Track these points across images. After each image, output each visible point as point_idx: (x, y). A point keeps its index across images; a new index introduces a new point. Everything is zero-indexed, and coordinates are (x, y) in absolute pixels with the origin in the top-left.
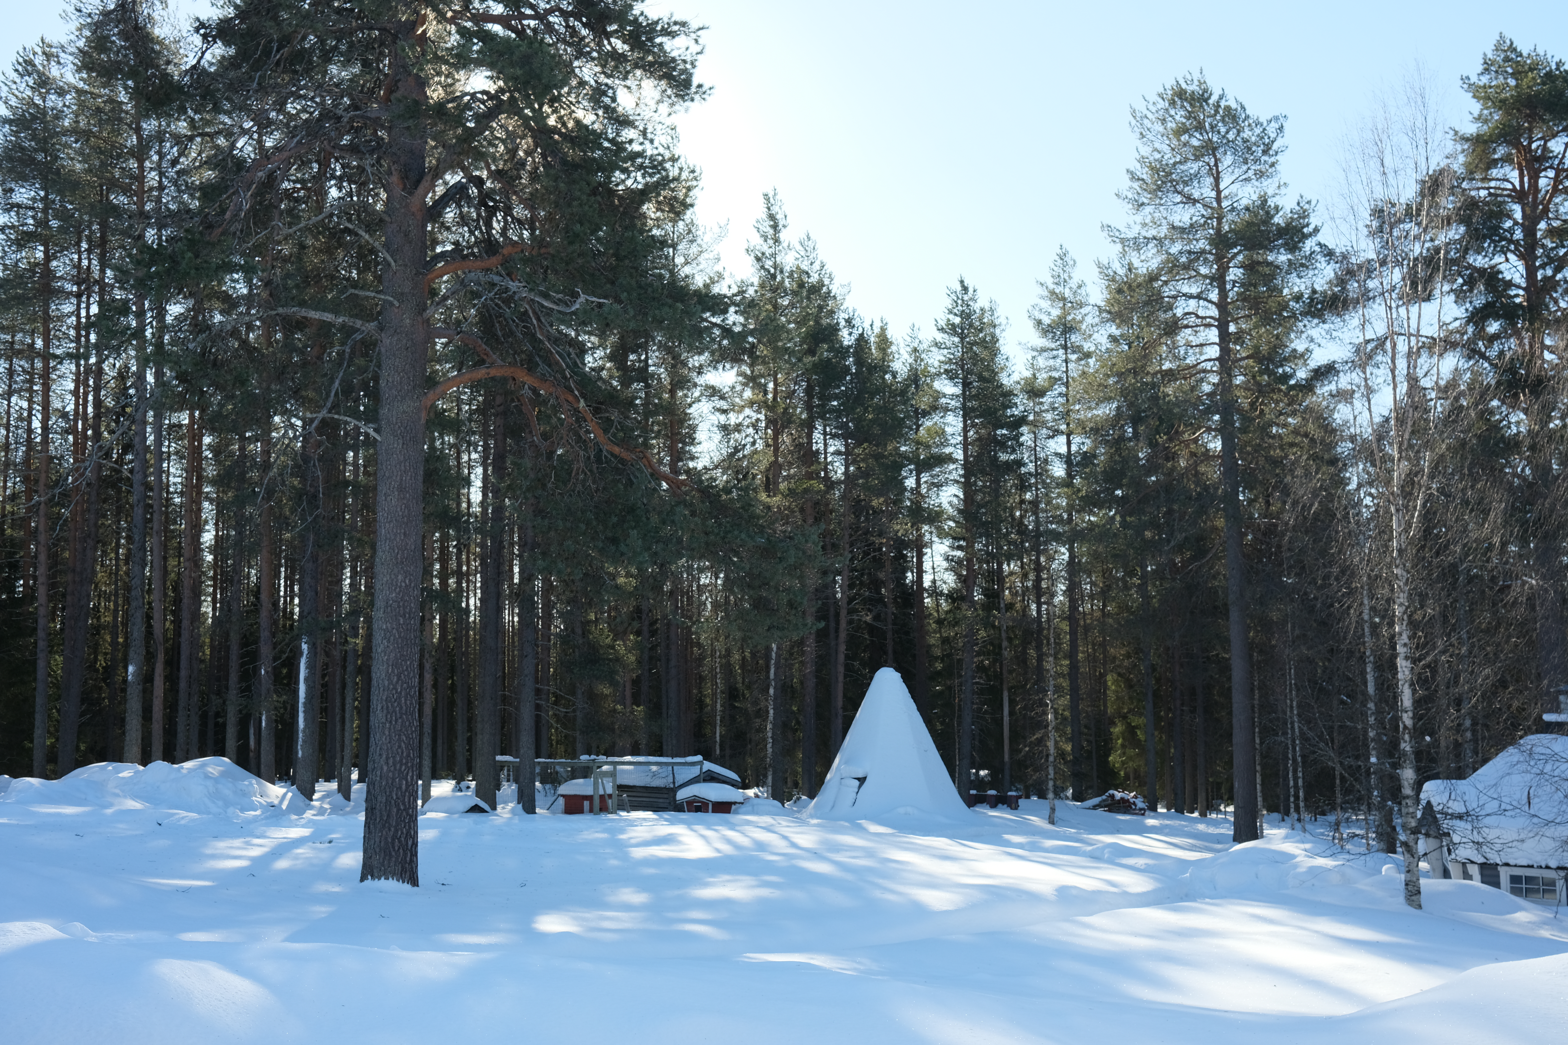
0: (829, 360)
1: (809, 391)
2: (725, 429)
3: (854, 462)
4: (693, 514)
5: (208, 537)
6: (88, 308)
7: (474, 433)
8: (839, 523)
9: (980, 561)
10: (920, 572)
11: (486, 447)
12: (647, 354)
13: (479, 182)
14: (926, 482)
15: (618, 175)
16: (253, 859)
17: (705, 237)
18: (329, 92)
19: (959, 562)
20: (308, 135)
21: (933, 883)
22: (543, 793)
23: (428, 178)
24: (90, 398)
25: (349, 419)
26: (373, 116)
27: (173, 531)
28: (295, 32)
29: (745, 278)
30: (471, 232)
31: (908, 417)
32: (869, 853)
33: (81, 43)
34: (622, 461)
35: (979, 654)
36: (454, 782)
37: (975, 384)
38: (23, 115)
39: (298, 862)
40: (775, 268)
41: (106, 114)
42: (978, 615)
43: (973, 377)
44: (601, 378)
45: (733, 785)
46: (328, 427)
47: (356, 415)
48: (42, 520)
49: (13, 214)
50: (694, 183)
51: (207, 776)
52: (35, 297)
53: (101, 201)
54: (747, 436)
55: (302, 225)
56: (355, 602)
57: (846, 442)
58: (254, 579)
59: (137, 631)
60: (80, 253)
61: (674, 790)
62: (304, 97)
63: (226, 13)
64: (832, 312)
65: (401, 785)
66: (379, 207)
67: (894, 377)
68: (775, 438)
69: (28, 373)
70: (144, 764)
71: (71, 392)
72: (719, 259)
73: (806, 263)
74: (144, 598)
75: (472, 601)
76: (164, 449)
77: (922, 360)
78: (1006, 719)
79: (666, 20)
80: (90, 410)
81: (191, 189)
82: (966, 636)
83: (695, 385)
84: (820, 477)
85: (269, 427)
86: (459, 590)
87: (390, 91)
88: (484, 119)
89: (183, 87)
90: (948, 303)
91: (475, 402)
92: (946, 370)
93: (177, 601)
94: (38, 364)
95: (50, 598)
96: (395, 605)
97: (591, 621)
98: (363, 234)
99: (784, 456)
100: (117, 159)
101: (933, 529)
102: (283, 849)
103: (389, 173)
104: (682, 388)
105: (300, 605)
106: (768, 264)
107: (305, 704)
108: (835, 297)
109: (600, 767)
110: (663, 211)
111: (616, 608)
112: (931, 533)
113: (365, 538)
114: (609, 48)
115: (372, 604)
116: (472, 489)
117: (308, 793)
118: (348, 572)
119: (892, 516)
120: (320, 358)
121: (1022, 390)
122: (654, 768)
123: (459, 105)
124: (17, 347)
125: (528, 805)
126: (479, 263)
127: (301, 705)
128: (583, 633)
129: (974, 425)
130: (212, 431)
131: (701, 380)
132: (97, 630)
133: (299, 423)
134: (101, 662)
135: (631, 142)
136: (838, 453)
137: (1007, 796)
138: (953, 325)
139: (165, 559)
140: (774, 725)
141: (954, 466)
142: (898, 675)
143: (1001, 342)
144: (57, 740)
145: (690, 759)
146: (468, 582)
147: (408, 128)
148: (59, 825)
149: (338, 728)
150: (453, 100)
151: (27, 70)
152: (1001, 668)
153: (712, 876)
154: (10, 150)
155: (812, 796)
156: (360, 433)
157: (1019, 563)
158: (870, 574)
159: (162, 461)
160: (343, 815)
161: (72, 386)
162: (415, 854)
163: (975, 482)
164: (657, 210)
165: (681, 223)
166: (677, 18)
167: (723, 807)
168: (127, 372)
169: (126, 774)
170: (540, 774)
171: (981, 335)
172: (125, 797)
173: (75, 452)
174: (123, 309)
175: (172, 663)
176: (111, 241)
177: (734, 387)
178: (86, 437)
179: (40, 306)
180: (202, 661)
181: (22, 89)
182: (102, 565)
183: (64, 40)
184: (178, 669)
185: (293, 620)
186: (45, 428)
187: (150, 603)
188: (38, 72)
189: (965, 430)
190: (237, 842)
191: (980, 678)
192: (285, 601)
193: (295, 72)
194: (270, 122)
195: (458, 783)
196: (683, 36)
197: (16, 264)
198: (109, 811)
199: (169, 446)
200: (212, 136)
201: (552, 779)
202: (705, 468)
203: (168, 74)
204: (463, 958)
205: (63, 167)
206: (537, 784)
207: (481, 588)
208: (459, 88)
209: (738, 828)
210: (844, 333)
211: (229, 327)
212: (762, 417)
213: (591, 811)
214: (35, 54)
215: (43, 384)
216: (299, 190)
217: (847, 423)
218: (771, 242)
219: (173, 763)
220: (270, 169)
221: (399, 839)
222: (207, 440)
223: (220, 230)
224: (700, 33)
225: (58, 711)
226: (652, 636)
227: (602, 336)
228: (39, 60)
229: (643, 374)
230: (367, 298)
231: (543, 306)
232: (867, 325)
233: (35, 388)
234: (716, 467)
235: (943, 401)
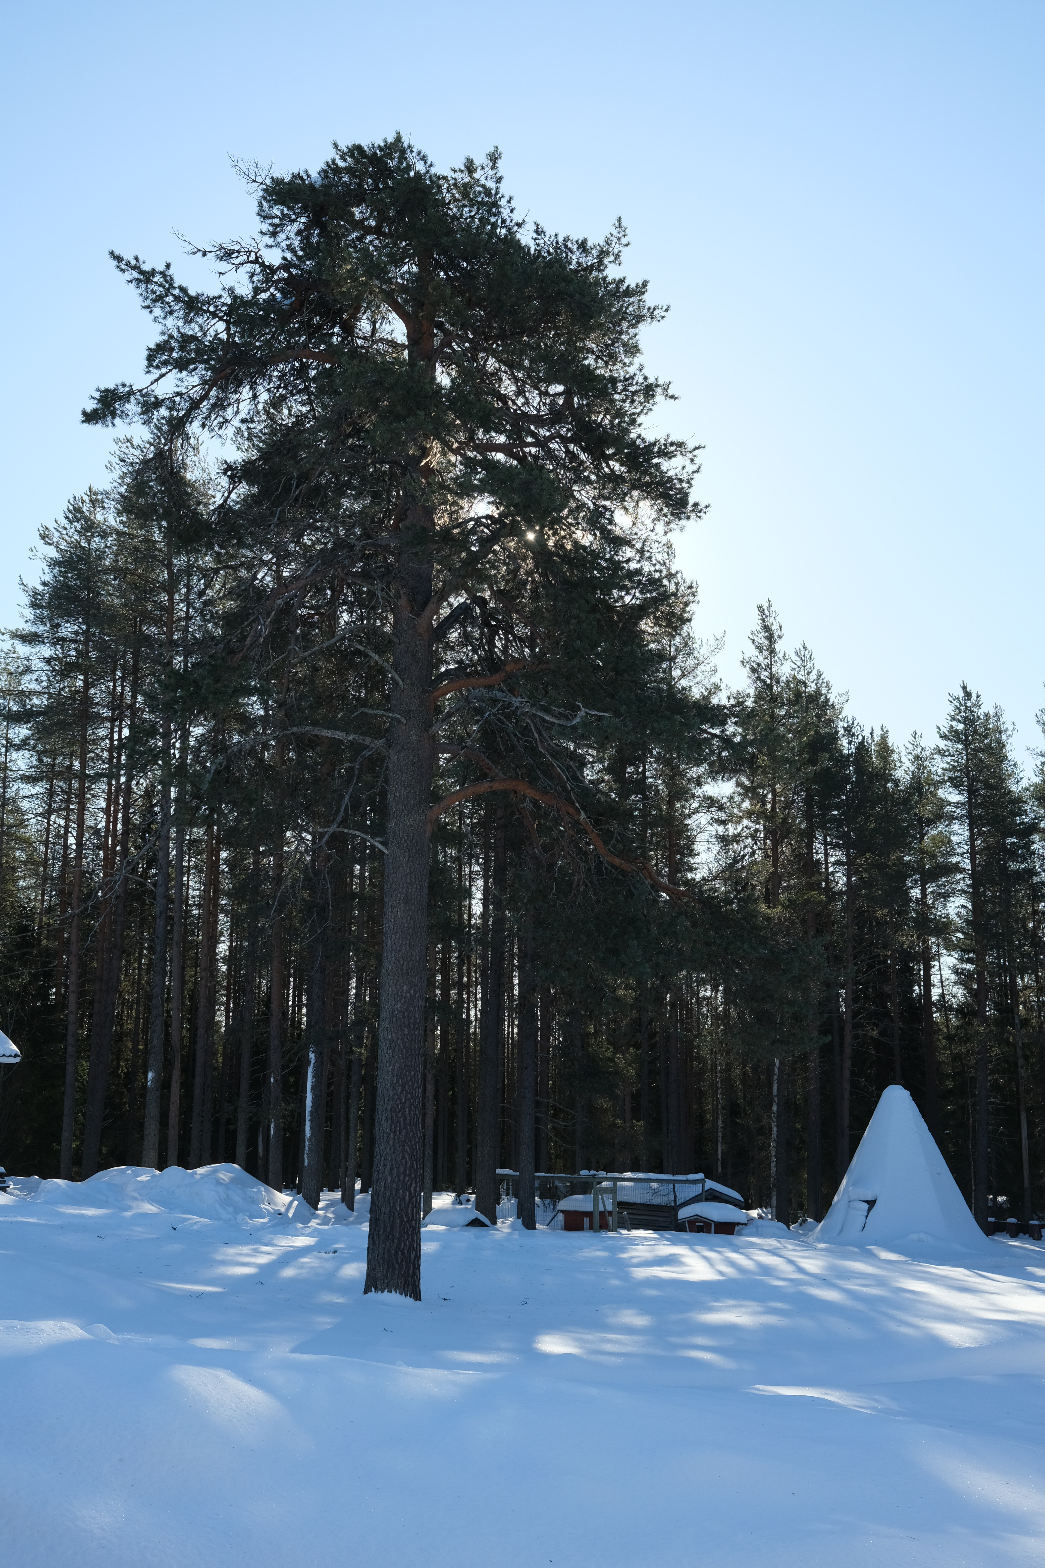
0: (828, 769)
1: (808, 801)
2: (724, 840)
3: (856, 873)
4: (694, 925)
5: (223, 948)
6: (120, 732)
7: (476, 846)
8: (842, 935)
9: (992, 975)
10: (928, 985)
11: (487, 860)
12: (644, 767)
13: (483, 603)
14: (931, 893)
15: (615, 593)
16: (261, 1267)
17: (702, 650)
18: (343, 523)
19: (969, 975)
20: (323, 564)
21: (951, 1316)
22: (542, 1208)
23: (435, 600)
24: (120, 815)
25: (358, 833)
26: (383, 543)
27: (191, 942)
28: (313, 469)
29: (740, 690)
30: (475, 651)
31: (911, 825)
32: (881, 1282)
33: (123, 490)
34: (624, 873)
35: (993, 1072)
36: (454, 1195)
37: (982, 792)
38: (71, 557)
39: (304, 1271)
40: (771, 679)
41: (141, 553)
42: (992, 1031)
43: (979, 785)
44: (599, 791)
45: (735, 1205)
46: (337, 841)
47: (363, 828)
48: (74, 931)
49: (58, 647)
50: (691, 598)
51: (218, 1182)
52: (75, 723)
53: (135, 632)
54: (746, 847)
55: (316, 648)
56: (361, 1012)
57: (848, 852)
58: (264, 989)
59: (157, 1038)
60: (114, 681)
61: (676, 1209)
62: (320, 529)
63: (249, 456)
64: (830, 721)
65: (404, 1196)
66: (387, 629)
67: (897, 786)
68: (774, 848)
69: (66, 793)
70: (161, 1169)
71: (102, 810)
72: (715, 671)
73: (802, 673)
74: (163, 1006)
75: (472, 1012)
76: (185, 864)
77: (925, 768)
78: (1025, 1142)
79: (662, 442)
80: (119, 826)
81: (214, 618)
82: (979, 1053)
83: (693, 796)
84: (821, 888)
85: (282, 841)
86: (460, 1001)
87: (399, 520)
88: (486, 543)
89: (211, 524)
90: (951, 709)
91: (476, 816)
92: (950, 778)
93: (194, 1009)
94: (75, 785)
95: (80, 1006)
96: (400, 1015)
97: (590, 1033)
98: (373, 655)
99: (784, 867)
100: (151, 594)
101: (940, 941)
102: (290, 1257)
103: (398, 596)
104: (680, 800)
105: (307, 1014)
106: (764, 675)
107: (311, 1113)
108: (833, 706)
109: (600, 1183)
110: (660, 626)
111: (615, 1021)
112: (938, 945)
113: (371, 949)
114: (607, 470)
115: (377, 1015)
116: (474, 902)
117: (313, 1202)
118: (353, 983)
119: (898, 927)
120: (330, 774)
121: (1032, 797)
122: (655, 1185)
123: (463, 531)
124: (57, 769)
125: (528, 1220)
126: (482, 680)
127: (307, 1114)
128: (583, 1046)
129: (981, 834)
130: (229, 846)
131: (699, 792)
132: (120, 1037)
133: (309, 837)
134: (123, 1069)
135: (628, 561)
136: (839, 863)
137: (1029, 1225)
138: (956, 731)
139: (183, 969)
140: (777, 1143)
141: (962, 876)
142: (906, 1094)
143: (1008, 747)
144: (82, 1143)
145: (691, 1177)
146: (468, 993)
147: (416, 554)
148: (82, 1226)
149: (343, 1137)
150: (459, 525)
151: (76, 517)
152: (1017, 1088)
153: (717, 1300)
154: (58, 589)
155: (818, 1219)
156: (366, 847)
157: (1033, 977)
158: (874, 988)
159: (182, 875)
160: (345, 1225)
161: (103, 805)
162: (417, 1267)
163: (984, 891)
164: (655, 625)
165: (678, 638)
166: (673, 438)
167: (727, 1228)
168: (153, 791)
169: (143, 1178)
170: (539, 1188)
171: (986, 741)
172: (143, 1200)
173: (105, 867)
174: (152, 731)
175: (188, 1070)
176: (142, 669)
177: (732, 798)
178: (115, 852)
179: (78, 731)
180: (216, 1069)
181: (71, 534)
182: (126, 975)
183: (108, 487)
184: (193, 1077)
185: (301, 1029)
186: (80, 844)
187: (168, 1012)
188: (85, 517)
189: (972, 839)
190: (246, 1249)
191: (995, 1097)
192: (293, 1010)
193: (312, 506)
194: (288, 554)
195: (458, 1196)
196: (680, 457)
197: (60, 692)
198: (128, 1214)
199: (189, 861)
200: (235, 568)
201: (552, 1194)
202: (704, 879)
203: (198, 513)
204: (467, 1377)
205: (103, 602)
206: (536, 1198)
207: (482, 999)
208: (463, 515)
209: (742, 1250)
210: (845, 742)
211: (248, 747)
212: (761, 827)
213: (591, 1228)
214: (83, 502)
215: (79, 803)
216: (312, 616)
217: (848, 832)
218: (766, 653)
219: (187, 1169)
220: (288, 597)
221: (402, 1251)
222: (224, 854)
223: (241, 655)
224: (696, 452)
225: (84, 1115)
226: (651, 1050)
227: (601, 748)
228: (85, 508)
229: (641, 786)
230: (376, 716)
231: (544, 720)
232: (867, 733)
233: (72, 807)
234: (715, 878)
235: (949, 809)
